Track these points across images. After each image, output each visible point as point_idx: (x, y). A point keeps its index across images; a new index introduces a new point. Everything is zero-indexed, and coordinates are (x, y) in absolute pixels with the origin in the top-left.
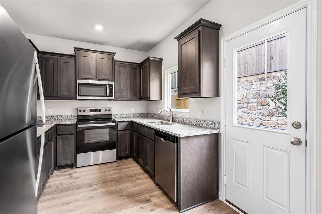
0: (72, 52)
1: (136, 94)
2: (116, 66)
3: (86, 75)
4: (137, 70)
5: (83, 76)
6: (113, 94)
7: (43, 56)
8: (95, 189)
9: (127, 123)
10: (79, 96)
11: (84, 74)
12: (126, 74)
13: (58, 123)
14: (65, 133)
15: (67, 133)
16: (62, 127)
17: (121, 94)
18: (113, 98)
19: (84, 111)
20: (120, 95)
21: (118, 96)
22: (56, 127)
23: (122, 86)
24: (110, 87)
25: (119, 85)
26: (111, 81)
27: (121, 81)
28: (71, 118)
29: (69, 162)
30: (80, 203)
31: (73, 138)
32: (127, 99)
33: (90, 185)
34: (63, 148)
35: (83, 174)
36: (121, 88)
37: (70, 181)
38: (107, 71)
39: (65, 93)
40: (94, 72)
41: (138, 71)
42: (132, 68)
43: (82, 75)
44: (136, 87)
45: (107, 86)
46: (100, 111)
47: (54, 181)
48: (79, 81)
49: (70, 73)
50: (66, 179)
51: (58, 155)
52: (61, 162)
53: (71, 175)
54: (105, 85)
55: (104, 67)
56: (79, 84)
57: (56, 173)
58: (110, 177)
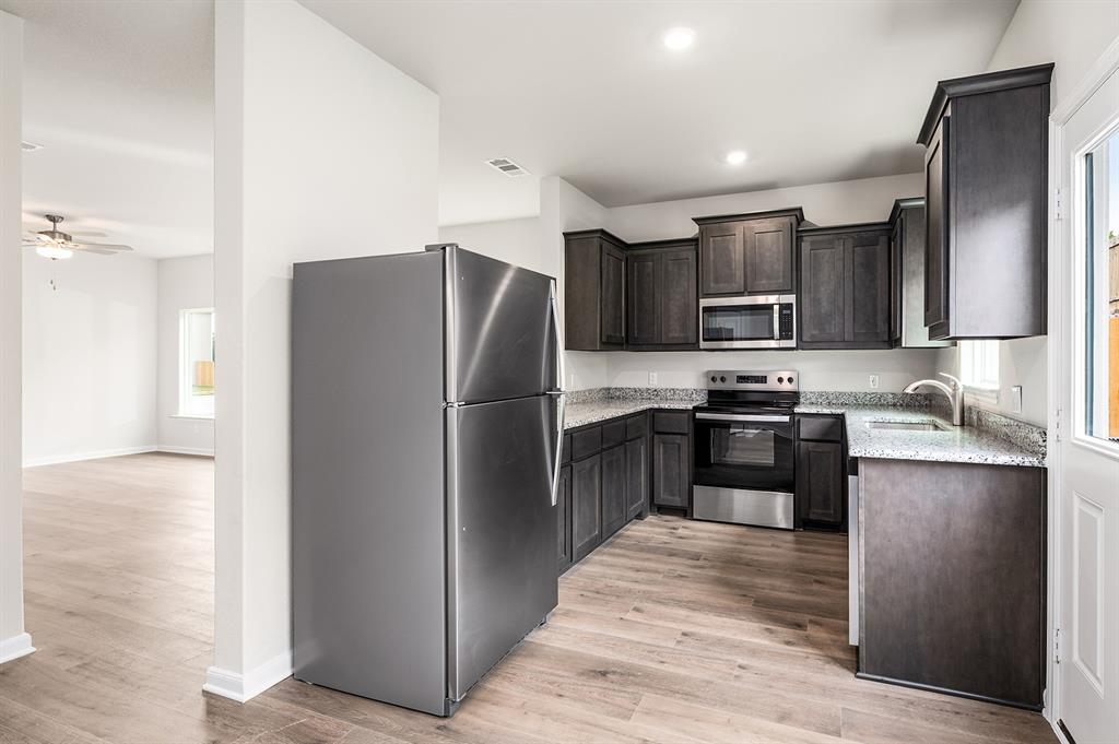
0: (692, 231)
1: (876, 326)
2: (806, 246)
3: (721, 285)
4: (878, 248)
5: (713, 287)
6: (792, 331)
7: (636, 252)
8: (701, 567)
9: (830, 420)
10: (704, 340)
11: (717, 281)
12: (839, 264)
13: (656, 406)
14: (669, 431)
15: (673, 431)
16: (663, 415)
17: (820, 330)
18: (792, 343)
19: (723, 379)
20: (816, 332)
21: (812, 336)
22: (653, 415)
23: (825, 304)
24: (784, 312)
25: (816, 301)
26: (789, 292)
27: (822, 289)
28: (694, 396)
29: (677, 501)
30: (660, 577)
31: (686, 446)
32: (841, 345)
33: (697, 557)
34: (666, 466)
35: (699, 534)
36: (823, 311)
37: (666, 538)
38: (776, 267)
39: (675, 334)
40: (739, 274)
41: (881, 249)
42: (860, 243)
43: (712, 285)
44: (875, 306)
45: (776, 308)
46: (763, 379)
47: (639, 531)
48: (704, 302)
49: (686, 284)
50: (661, 534)
51: (656, 480)
52: (663, 497)
53: (674, 529)
54: (770, 307)
55: (767, 254)
56: (706, 309)
57: (650, 518)
58: (750, 557)
